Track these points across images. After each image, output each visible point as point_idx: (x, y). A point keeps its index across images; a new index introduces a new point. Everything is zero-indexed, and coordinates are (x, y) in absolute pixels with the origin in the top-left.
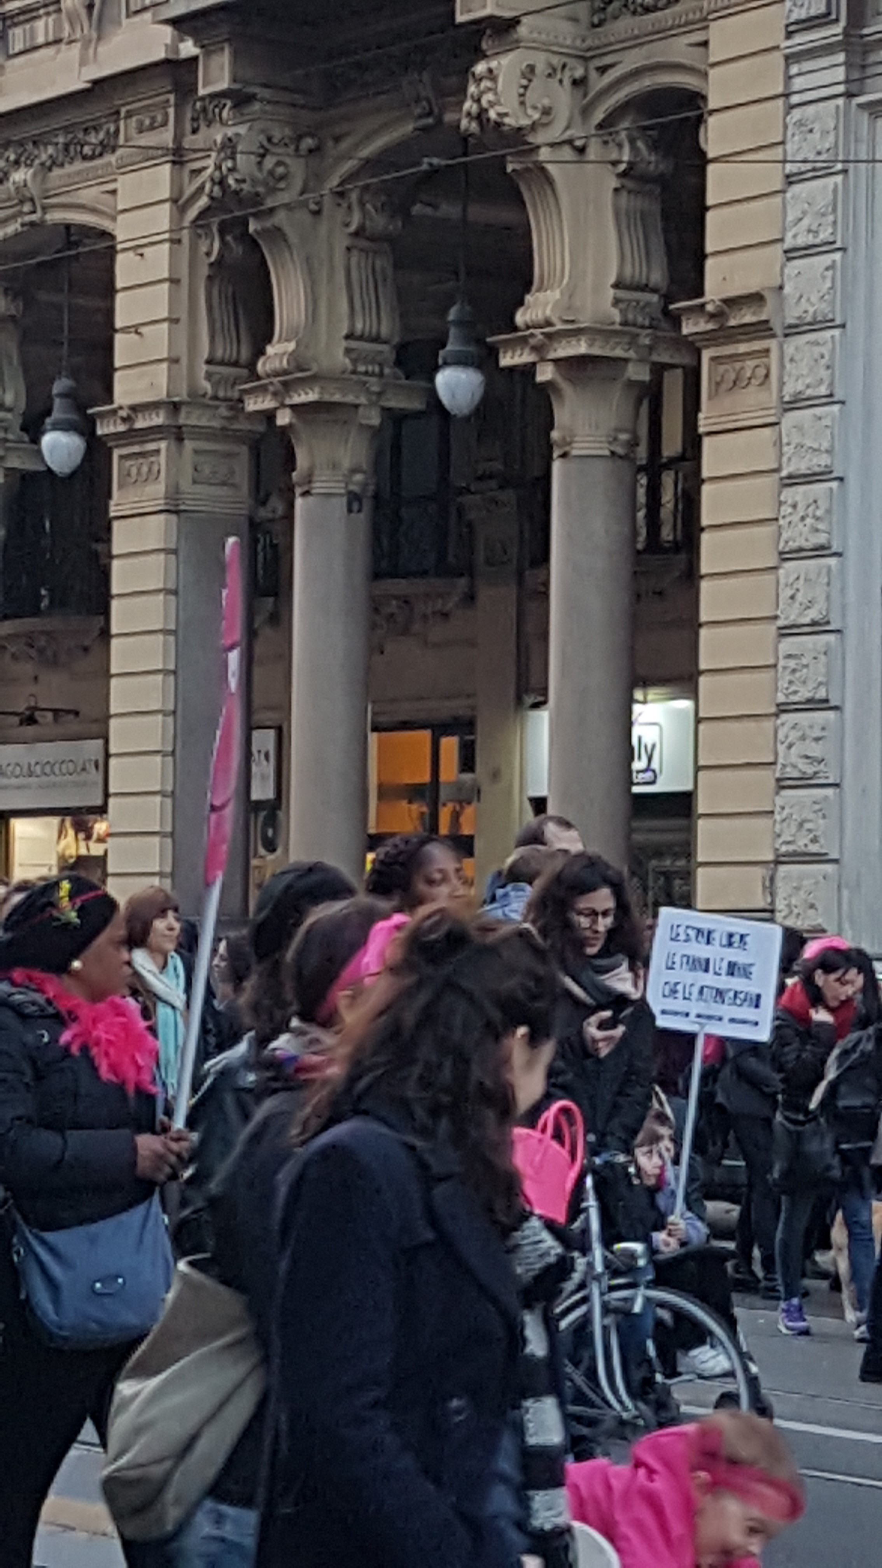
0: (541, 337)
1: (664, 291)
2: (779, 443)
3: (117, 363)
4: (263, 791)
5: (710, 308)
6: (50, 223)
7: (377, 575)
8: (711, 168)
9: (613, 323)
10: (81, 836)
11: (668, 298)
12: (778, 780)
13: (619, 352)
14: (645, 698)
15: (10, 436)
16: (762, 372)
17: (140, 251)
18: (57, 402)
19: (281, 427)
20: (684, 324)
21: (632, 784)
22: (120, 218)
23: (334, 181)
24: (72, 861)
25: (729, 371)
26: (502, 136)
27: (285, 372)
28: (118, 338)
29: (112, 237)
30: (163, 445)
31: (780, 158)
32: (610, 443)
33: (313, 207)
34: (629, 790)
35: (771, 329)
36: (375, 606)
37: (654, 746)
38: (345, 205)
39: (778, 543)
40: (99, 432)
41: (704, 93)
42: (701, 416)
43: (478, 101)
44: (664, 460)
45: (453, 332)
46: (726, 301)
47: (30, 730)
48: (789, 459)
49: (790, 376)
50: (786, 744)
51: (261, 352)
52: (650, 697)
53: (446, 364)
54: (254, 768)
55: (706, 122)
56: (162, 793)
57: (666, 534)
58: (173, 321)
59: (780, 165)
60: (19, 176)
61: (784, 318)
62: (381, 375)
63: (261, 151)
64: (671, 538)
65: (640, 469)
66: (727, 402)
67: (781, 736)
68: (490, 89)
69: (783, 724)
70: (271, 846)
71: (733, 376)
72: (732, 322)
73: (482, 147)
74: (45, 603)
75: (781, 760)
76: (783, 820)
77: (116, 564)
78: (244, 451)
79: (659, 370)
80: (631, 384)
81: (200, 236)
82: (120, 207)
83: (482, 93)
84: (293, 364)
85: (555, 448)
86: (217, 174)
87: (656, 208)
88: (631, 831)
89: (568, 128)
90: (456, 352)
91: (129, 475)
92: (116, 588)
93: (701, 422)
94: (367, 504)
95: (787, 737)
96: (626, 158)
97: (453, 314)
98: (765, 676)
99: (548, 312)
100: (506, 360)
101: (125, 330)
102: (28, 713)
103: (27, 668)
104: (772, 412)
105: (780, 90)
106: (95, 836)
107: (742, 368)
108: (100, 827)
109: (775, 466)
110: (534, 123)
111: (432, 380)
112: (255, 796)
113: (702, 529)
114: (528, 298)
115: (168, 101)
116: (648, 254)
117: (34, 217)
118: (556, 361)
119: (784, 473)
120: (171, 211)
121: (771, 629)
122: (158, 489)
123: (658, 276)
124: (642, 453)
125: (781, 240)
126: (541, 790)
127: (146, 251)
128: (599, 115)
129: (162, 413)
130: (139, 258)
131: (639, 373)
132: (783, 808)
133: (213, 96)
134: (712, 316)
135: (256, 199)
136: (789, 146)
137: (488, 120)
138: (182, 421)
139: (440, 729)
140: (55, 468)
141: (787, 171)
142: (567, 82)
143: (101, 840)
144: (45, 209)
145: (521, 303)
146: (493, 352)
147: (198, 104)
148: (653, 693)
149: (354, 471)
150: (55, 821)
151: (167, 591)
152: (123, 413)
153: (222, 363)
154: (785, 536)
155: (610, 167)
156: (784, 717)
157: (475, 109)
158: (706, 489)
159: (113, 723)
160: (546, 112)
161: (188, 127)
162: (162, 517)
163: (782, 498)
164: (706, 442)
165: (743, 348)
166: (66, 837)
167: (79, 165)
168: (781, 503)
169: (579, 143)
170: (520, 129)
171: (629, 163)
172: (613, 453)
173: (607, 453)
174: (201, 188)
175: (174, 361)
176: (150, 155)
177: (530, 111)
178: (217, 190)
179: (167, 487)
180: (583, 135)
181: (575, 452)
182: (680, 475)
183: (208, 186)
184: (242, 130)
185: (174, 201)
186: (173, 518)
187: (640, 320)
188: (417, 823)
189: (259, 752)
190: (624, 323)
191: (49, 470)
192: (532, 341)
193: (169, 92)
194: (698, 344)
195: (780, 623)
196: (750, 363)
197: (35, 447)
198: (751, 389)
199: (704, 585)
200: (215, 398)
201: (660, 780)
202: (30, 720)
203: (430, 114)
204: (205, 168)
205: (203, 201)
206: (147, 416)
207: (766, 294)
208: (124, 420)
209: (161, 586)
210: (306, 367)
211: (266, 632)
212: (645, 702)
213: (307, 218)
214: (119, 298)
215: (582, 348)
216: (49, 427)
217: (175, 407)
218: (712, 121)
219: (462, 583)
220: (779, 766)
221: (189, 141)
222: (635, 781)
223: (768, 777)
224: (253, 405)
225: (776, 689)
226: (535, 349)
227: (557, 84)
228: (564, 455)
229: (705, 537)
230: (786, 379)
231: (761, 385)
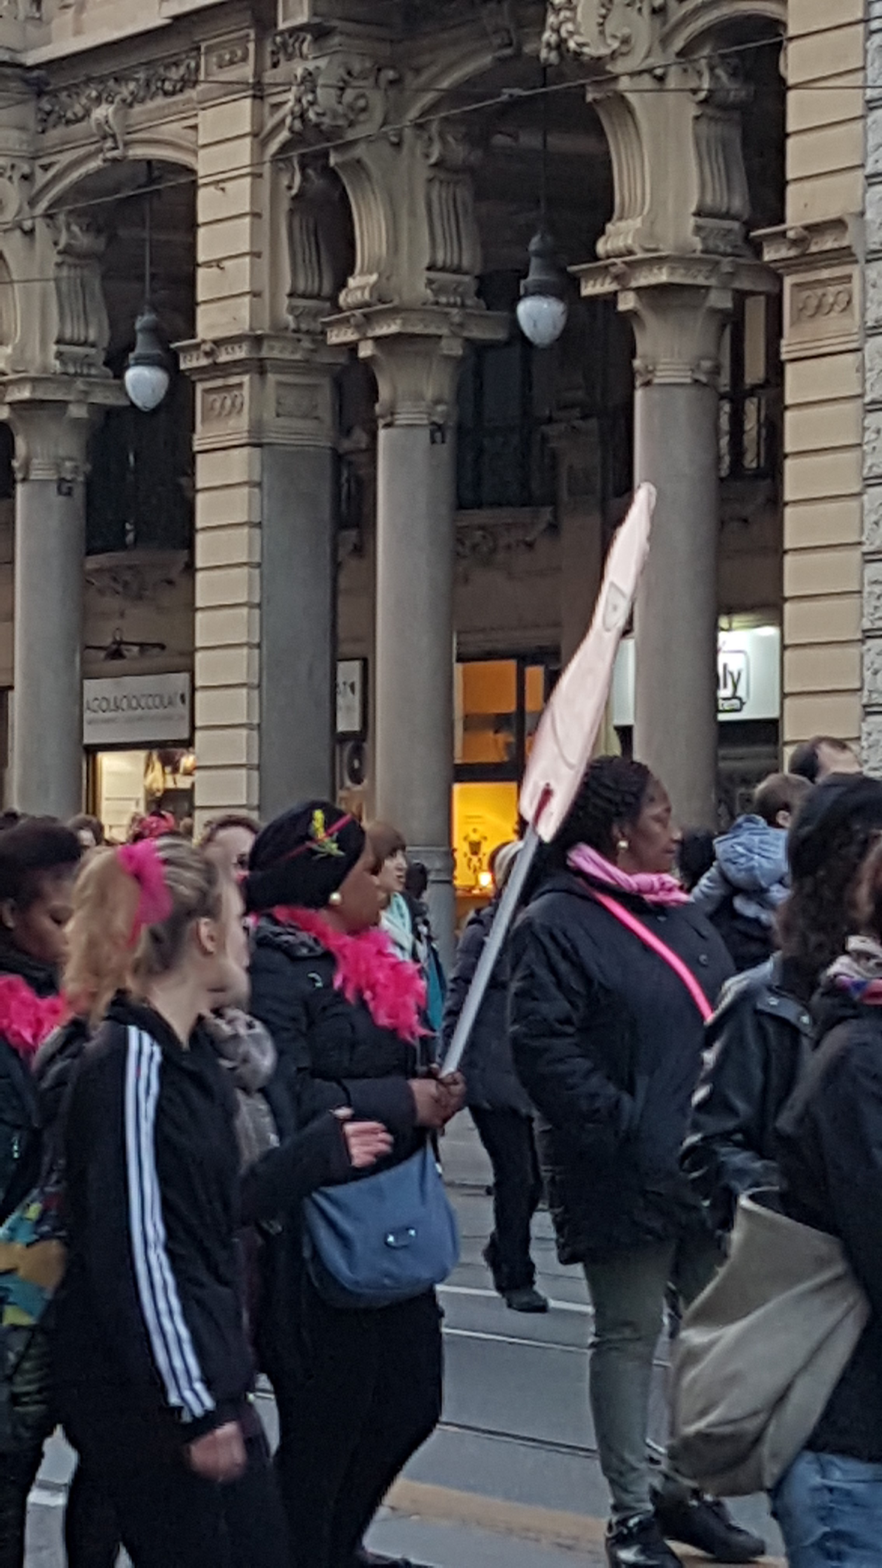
0: (623, 266)
1: (746, 217)
2: (861, 369)
3: (200, 297)
4: (349, 722)
5: (791, 234)
6: (131, 158)
7: (461, 505)
8: (791, 96)
9: (694, 251)
10: (168, 769)
11: (750, 225)
12: (865, 706)
13: (701, 281)
14: (730, 624)
15: (93, 371)
16: (844, 298)
17: (222, 185)
18: (140, 337)
19: (364, 359)
20: (765, 250)
21: (718, 711)
22: (202, 153)
23: (413, 113)
24: (159, 794)
25: (812, 296)
26: (582, 65)
27: (367, 305)
28: (201, 273)
29: (193, 172)
30: (246, 379)
31: (860, 83)
32: (692, 370)
33: (394, 139)
34: (715, 717)
35: (852, 255)
36: (460, 536)
37: (739, 674)
38: (426, 136)
39: (862, 468)
40: (183, 366)
41: (783, 19)
42: (784, 342)
43: (557, 31)
44: (747, 387)
45: (534, 262)
46: (807, 228)
47: (117, 664)
48: (872, 385)
49: (872, 301)
50: (871, 670)
51: (343, 285)
52: (734, 625)
53: (528, 294)
54: (340, 700)
55: (786, 49)
56: (248, 726)
57: (750, 462)
58: (255, 255)
59: (861, 91)
60: (101, 112)
61: (865, 243)
62: (463, 306)
63: (341, 84)
64: (754, 465)
65: (722, 397)
66: (809, 329)
67: (867, 661)
68: (567, 20)
69: (869, 650)
70: (357, 777)
71: (814, 302)
72: (814, 249)
73: (561, 77)
74: (130, 537)
75: (867, 687)
76: (870, 747)
77: (200, 499)
78: (326, 383)
79: (740, 297)
80: (714, 311)
81: (281, 169)
82: (201, 142)
83: (561, 24)
84: (375, 296)
85: (637, 375)
86: (297, 109)
87: (735, 136)
88: (716, 759)
89: (647, 56)
90: (540, 280)
91: (212, 408)
92: (200, 521)
93: (783, 349)
94: (449, 437)
95: (872, 663)
96: (706, 85)
97: (535, 243)
98: (850, 602)
99: (630, 241)
100: (589, 289)
101: (208, 264)
102: (114, 647)
103: (111, 603)
104: (855, 337)
105: (860, 15)
106: (181, 770)
107: (824, 295)
108: (187, 761)
109: (858, 391)
110: (614, 52)
111: (514, 311)
112: (341, 727)
113: (786, 456)
114: (609, 227)
115: (248, 35)
116: (729, 180)
117: (115, 153)
118: (638, 290)
119: (867, 399)
120: (252, 143)
121: (855, 555)
122: (241, 424)
123: (738, 203)
124: (725, 381)
125: (862, 166)
126: (627, 719)
127: (228, 185)
128: (679, 43)
129: (245, 347)
130: (220, 193)
131: (722, 300)
132: (869, 734)
133: (294, 31)
134: (794, 243)
135: (335, 132)
136: (871, 72)
137: (568, 50)
138: (265, 353)
139: (524, 659)
140: (139, 403)
141: (868, 97)
142: (646, 11)
143: (188, 773)
144: (127, 144)
145: (602, 232)
146: (575, 282)
147: (278, 39)
148: (738, 620)
149: (437, 402)
150: (142, 754)
151: (251, 525)
152: (207, 347)
153: (304, 296)
154: (869, 463)
155: (690, 94)
156: (870, 643)
157: (554, 39)
158: (789, 415)
159: (199, 656)
160: (625, 41)
161: (268, 62)
162: (245, 451)
163: (866, 423)
164: (789, 369)
165: (825, 274)
166: (153, 770)
167: (160, 101)
168: (865, 429)
169: (659, 72)
170: (599, 58)
171: (709, 90)
172: (696, 381)
173: (688, 380)
174: (283, 121)
175: (255, 294)
176: (232, 89)
177: (609, 41)
178: (298, 125)
179: (250, 420)
180: (663, 63)
181: (656, 381)
182: (763, 402)
183: (288, 120)
184: (322, 63)
185: (255, 135)
186: (257, 450)
187: (722, 248)
188: (503, 753)
189: (345, 683)
190: (705, 251)
191: (133, 405)
192: (613, 270)
193: (248, 27)
194: (780, 271)
195: (865, 548)
196: (832, 290)
197: (117, 382)
198: (832, 314)
199: (788, 511)
200: (297, 331)
201: (745, 707)
202: (116, 653)
203: (510, 45)
204: (284, 103)
205: (284, 135)
206: (230, 350)
207: (847, 219)
208: (207, 354)
209: (245, 519)
210: (388, 300)
211: (352, 564)
212: (729, 630)
213: (387, 150)
214: (201, 232)
215: (662, 276)
216: (132, 362)
217: (257, 341)
218: (792, 48)
219: (546, 513)
220: (866, 693)
221: (269, 76)
222: (721, 708)
223: (855, 703)
224: (336, 337)
225: (862, 615)
226: (617, 278)
227: (635, 13)
228: (647, 384)
229: (789, 464)
230: (868, 304)
231: (844, 310)
